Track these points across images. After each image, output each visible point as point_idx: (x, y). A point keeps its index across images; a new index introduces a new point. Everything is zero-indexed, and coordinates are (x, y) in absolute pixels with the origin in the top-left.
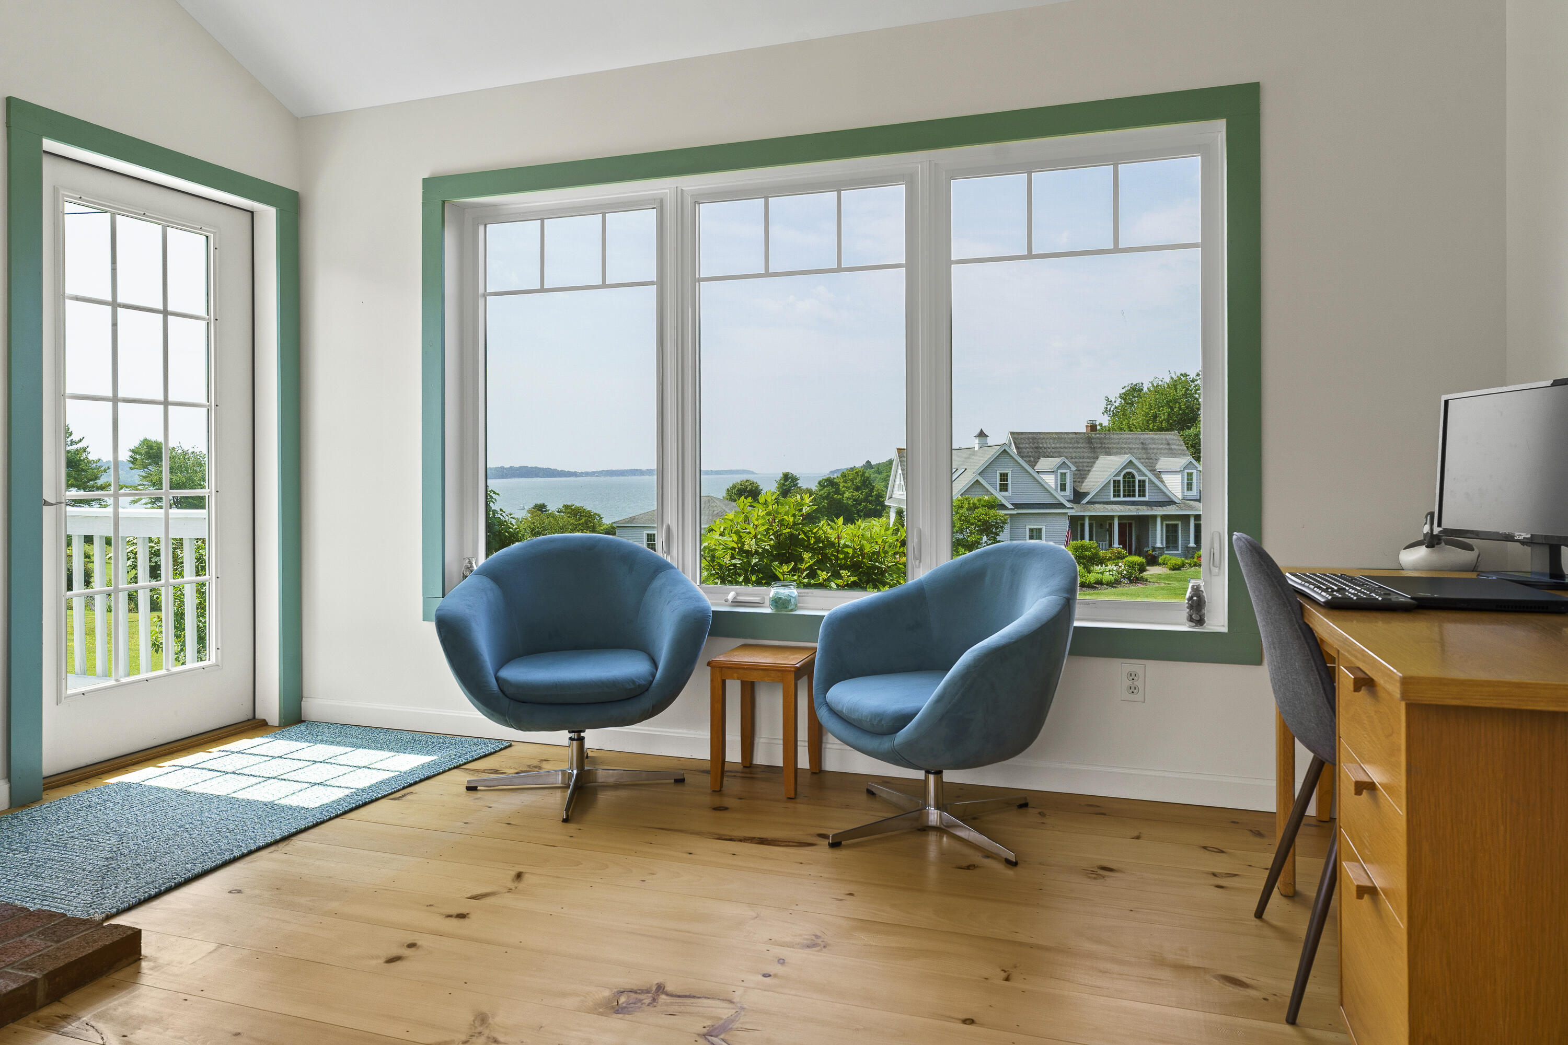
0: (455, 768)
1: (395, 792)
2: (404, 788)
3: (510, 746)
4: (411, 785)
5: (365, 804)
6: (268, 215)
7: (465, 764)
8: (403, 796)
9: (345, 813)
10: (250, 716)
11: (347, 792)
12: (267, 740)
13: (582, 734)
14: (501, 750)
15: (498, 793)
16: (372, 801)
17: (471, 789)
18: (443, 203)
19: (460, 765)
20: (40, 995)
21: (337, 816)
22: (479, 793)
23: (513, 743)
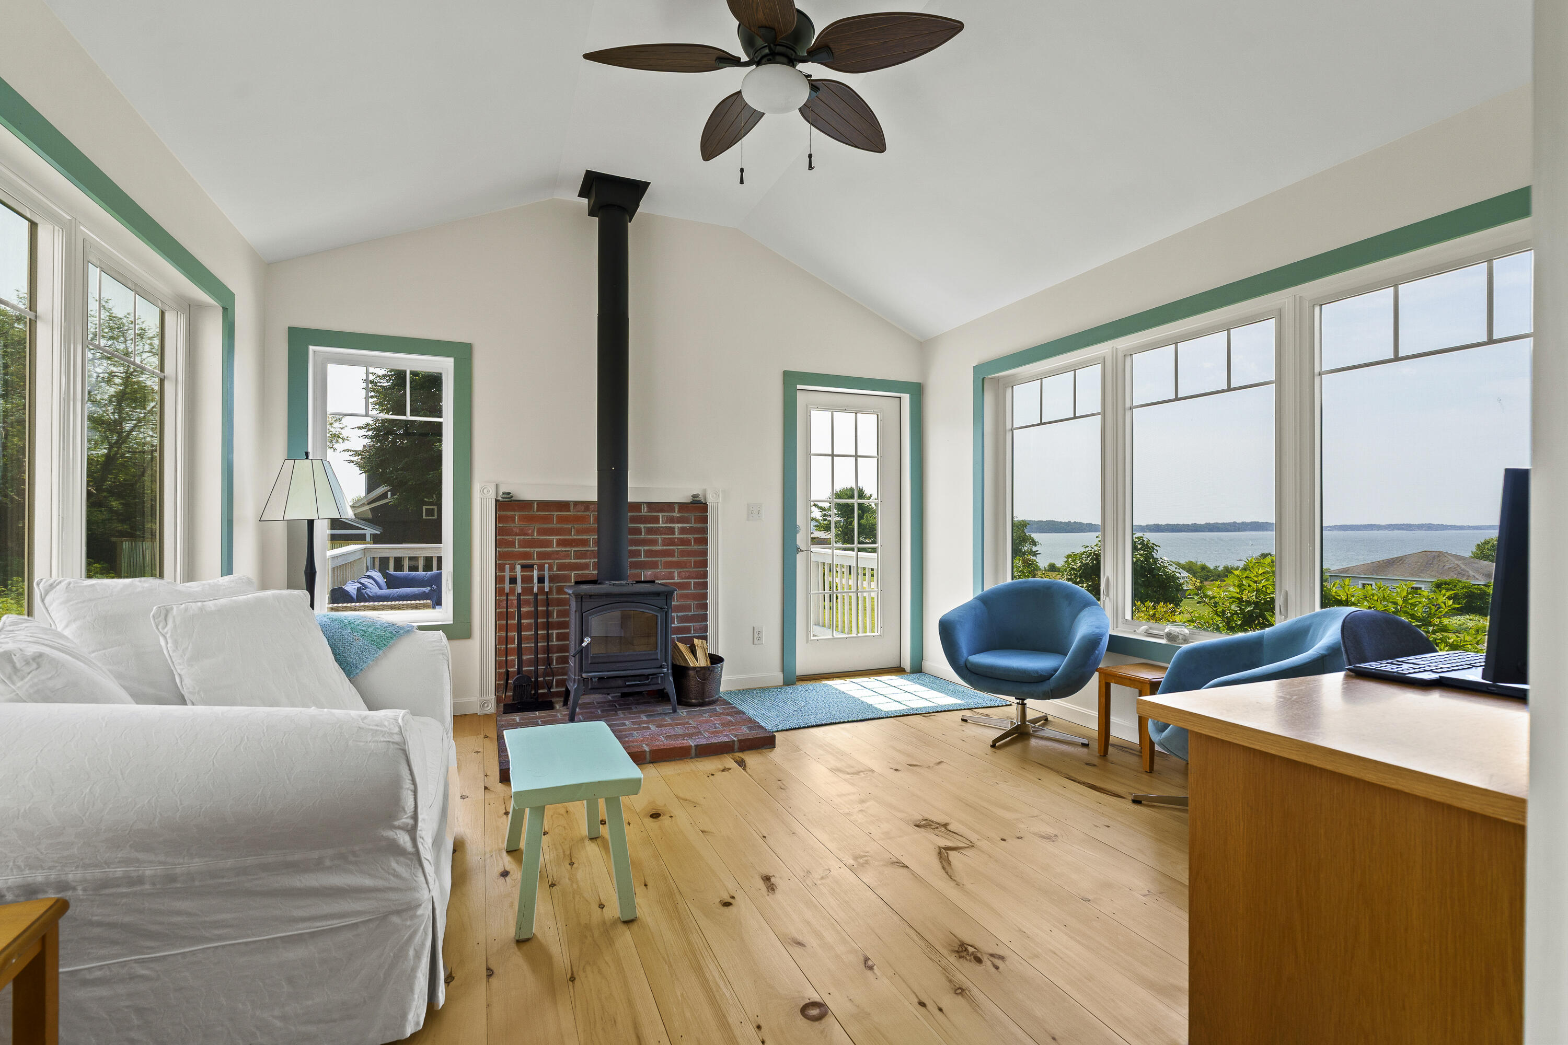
0: (968, 709)
1: (927, 713)
2: (933, 712)
3: (1011, 705)
4: (938, 712)
5: (908, 715)
6: (906, 398)
7: (974, 708)
8: (930, 716)
9: (896, 716)
10: (898, 665)
11: (905, 707)
12: (897, 678)
13: (1025, 702)
14: (1003, 706)
15: (977, 725)
16: (913, 715)
17: (964, 720)
18: (983, 379)
19: (972, 708)
20: (736, 747)
21: (891, 717)
22: (968, 724)
23: (1013, 704)
